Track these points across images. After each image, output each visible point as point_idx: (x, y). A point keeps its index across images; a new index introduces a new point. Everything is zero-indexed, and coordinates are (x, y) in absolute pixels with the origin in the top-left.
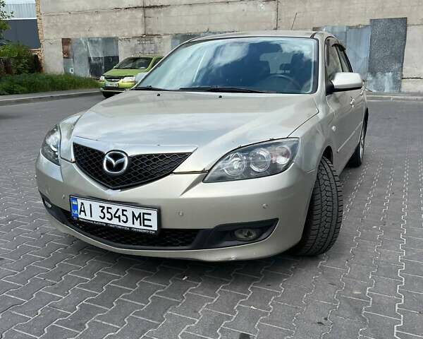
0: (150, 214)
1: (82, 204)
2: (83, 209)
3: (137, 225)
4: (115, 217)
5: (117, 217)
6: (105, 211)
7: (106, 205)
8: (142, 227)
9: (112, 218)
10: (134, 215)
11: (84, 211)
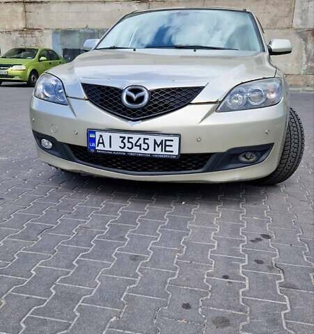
0: (172, 141)
1: (101, 136)
2: (101, 141)
3: (158, 151)
4: (136, 145)
5: (138, 146)
6: (126, 141)
7: (127, 136)
8: (163, 153)
9: (132, 147)
10: (155, 142)
11: (103, 143)
